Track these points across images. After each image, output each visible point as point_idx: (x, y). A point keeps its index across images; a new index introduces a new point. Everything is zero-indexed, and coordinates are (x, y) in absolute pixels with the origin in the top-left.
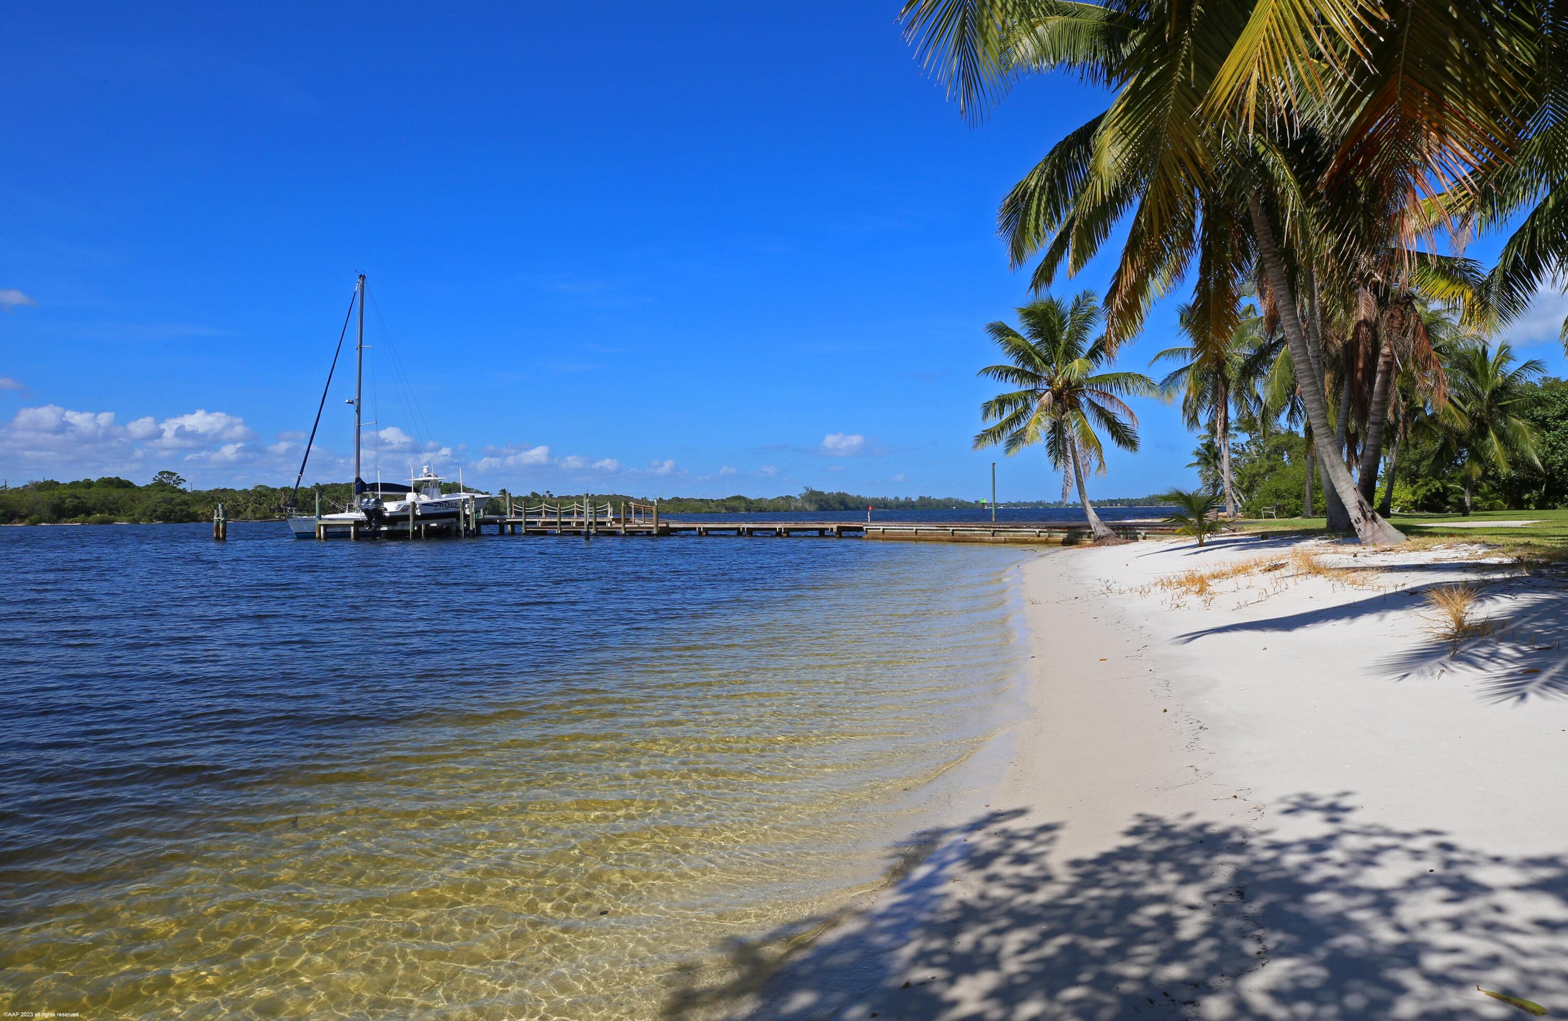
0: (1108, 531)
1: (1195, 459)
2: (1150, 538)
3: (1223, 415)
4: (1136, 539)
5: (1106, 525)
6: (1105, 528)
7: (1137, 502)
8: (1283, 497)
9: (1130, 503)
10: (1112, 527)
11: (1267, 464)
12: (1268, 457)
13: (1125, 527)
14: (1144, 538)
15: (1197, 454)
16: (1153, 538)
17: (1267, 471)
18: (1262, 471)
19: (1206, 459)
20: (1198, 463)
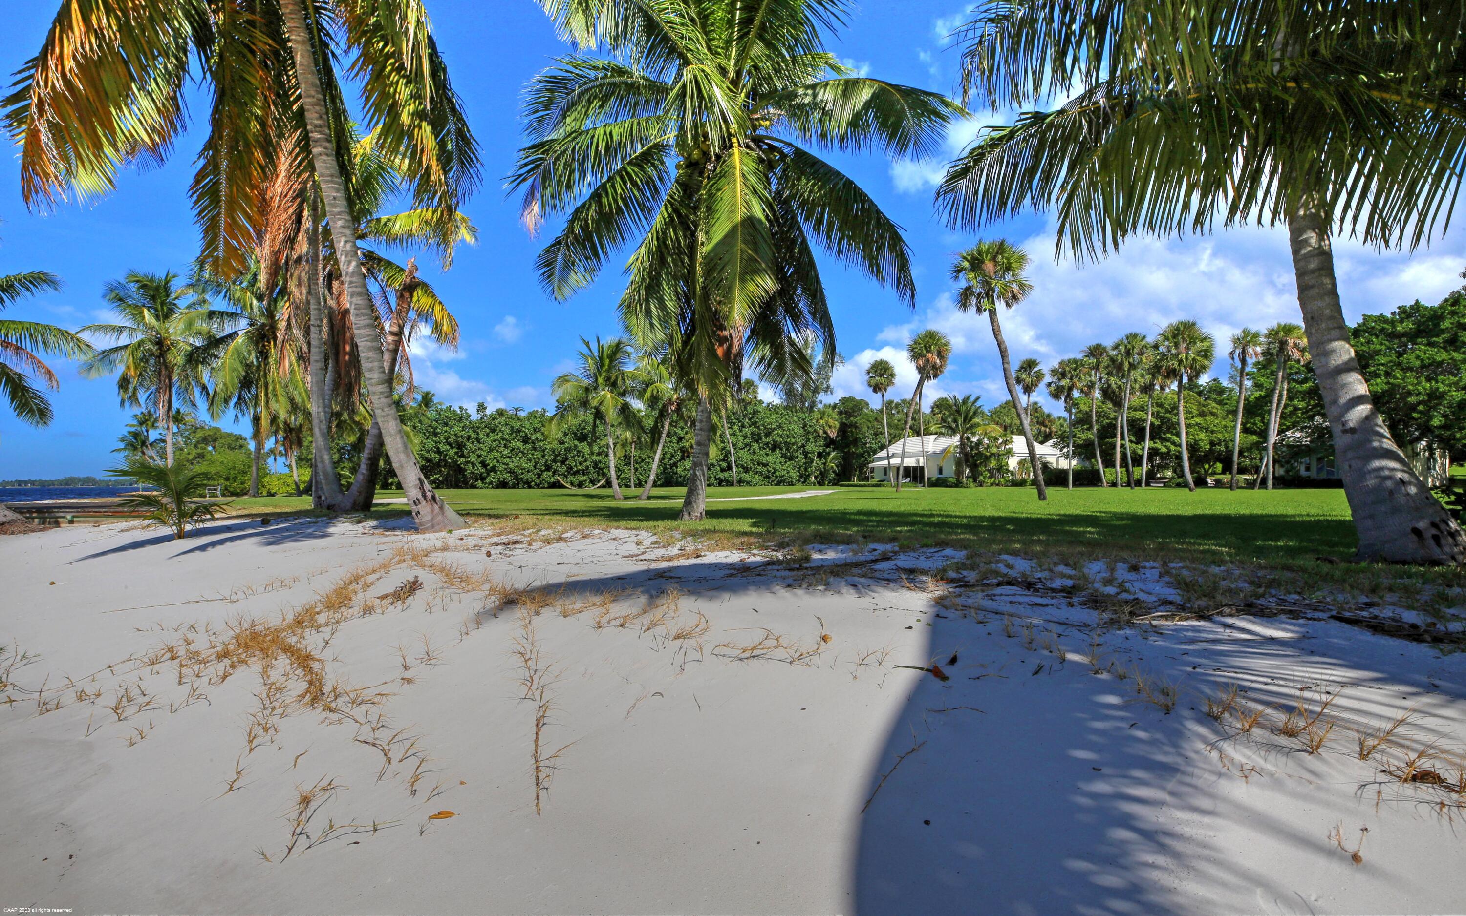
0: (11, 515)
1: (122, 445)
2: (79, 522)
3: (166, 397)
4: (57, 524)
5: (9, 508)
6: (7, 512)
7: (52, 483)
8: (214, 479)
9: (43, 484)
10: (18, 510)
11: (194, 452)
12: (196, 447)
13: (40, 510)
14: (71, 522)
15: (122, 440)
16: (84, 522)
17: (195, 458)
18: (190, 457)
19: (132, 445)
20: (125, 449)
